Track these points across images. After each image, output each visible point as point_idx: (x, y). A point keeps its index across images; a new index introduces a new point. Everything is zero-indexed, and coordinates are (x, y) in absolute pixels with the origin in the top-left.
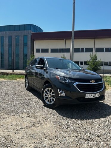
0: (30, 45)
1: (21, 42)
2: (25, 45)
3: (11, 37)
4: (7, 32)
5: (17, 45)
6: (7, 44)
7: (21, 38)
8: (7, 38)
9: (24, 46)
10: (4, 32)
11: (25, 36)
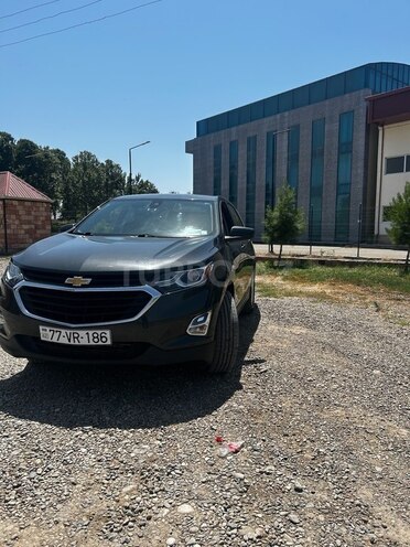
0: (362, 149)
1: (331, 143)
2: (345, 148)
3: (297, 127)
4: (286, 114)
5: (317, 154)
6: (286, 155)
7: (332, 128)
8: (285, 136)
9: (340, 152)
10: (278, 116)
11: (346, 117)
